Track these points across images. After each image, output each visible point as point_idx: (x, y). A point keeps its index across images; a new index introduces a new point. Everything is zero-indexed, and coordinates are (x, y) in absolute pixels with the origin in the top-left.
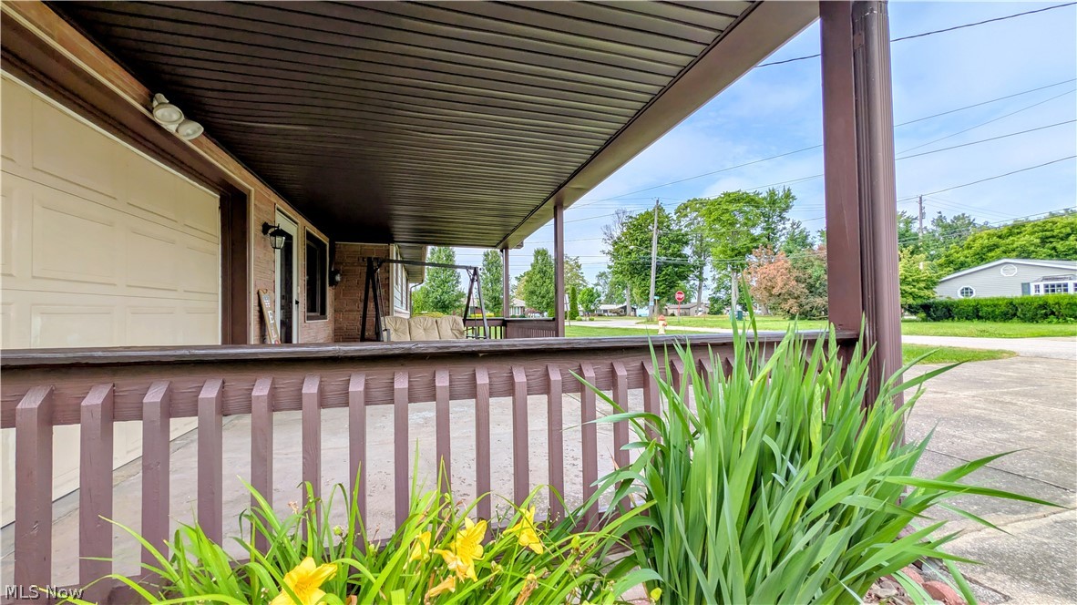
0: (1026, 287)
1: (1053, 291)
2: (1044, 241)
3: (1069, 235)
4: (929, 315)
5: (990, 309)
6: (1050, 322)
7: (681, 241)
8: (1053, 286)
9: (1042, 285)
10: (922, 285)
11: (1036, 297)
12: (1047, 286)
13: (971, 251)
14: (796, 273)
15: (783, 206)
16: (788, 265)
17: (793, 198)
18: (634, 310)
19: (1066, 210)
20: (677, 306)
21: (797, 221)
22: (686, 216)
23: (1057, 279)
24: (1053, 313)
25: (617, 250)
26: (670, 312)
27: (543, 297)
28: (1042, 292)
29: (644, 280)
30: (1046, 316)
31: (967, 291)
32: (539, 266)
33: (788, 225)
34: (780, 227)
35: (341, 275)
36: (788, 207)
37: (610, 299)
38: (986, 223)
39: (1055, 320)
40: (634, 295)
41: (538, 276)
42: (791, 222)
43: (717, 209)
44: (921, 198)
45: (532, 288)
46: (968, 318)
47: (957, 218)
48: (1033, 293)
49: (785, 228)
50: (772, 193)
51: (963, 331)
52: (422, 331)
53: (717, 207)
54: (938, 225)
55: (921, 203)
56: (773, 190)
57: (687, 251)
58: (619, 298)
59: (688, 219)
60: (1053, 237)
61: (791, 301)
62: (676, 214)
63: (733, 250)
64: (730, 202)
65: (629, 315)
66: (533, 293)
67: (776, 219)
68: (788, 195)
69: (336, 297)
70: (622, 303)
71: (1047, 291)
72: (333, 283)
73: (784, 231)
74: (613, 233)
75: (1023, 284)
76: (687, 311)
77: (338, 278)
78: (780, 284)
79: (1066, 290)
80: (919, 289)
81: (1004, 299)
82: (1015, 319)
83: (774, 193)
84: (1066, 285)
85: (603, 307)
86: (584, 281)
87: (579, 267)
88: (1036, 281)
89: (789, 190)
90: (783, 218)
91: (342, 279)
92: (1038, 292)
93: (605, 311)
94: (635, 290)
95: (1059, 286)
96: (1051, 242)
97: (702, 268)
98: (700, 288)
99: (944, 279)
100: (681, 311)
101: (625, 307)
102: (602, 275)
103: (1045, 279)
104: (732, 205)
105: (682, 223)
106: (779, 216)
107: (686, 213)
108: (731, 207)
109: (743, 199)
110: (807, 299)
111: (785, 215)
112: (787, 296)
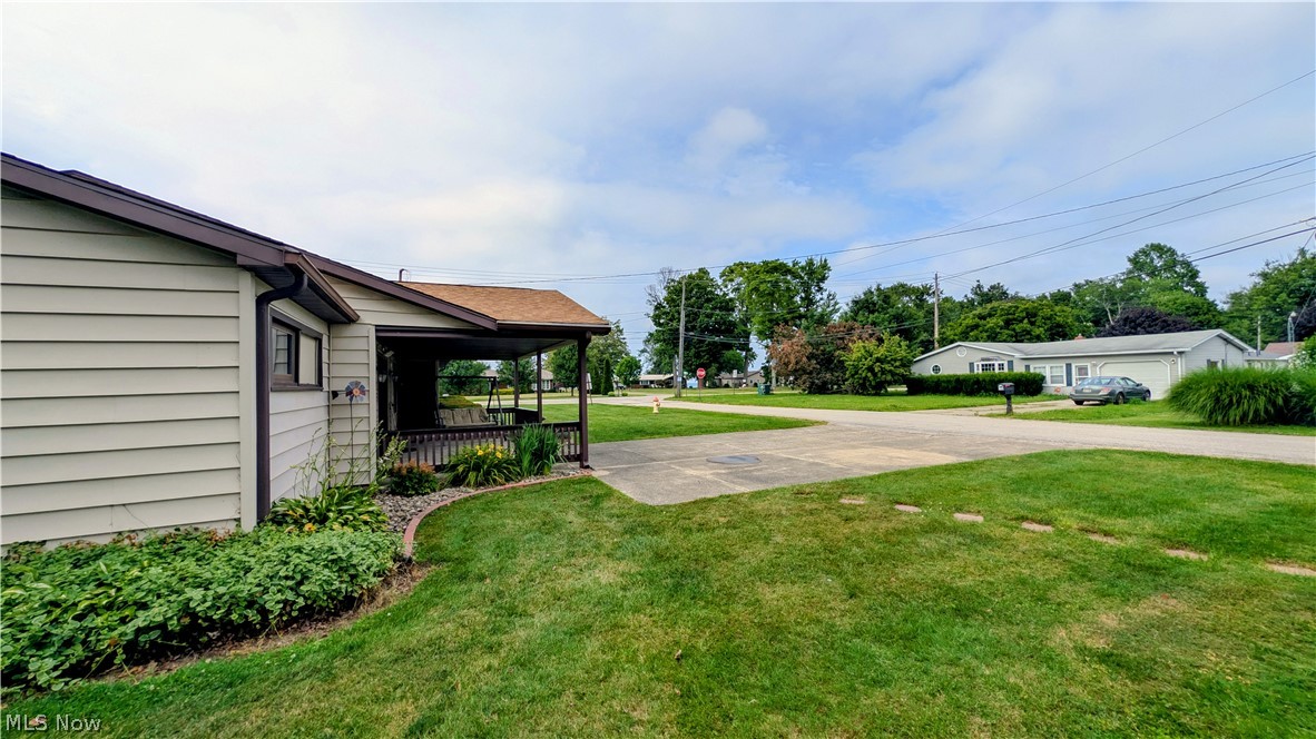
0: (971, 365)
1: (987, 369)
2: (1008, 323)
3: (1024, 318)
4: (909, 389)
5: (946, 385)
6: (982, 396)
7: (727, 306)
8: (987, 365)
9: (981, 364)
11: (978, 374)
12: (983, 366)
14: (810, 350)
15: (820, 276)
16: (803, 342)
17: (829, 269)
19: (1086, 281)
21: (832, 293)
22: (732, 280)
23: (989, 360)
24: (983, 388)
25: (658, 316)
26: (725, 382)
27: (572, 371)
30: (979, 391)
31: (937, 369)
33: (825, 296)
34: (818, 298)
36: (823, 279)
37: (654, 369)
38: (1017, 293)
39: (984, 394)
42: (827, 292)
43: (755, 278)
47: (993, 287)
48: (976, 371)
50: (810, 263)
51: (881, 405)
53: (756, 276)
54: (976, 293)
56: (811, 260)
58: (669, 366)
59: (734, 283)
60: (1014, 319)
61: (804, 377)
62: (721, 277)
67: (814, 289)
68: (824, 266)
70: (670, 372)
71: (983, 370)
73: (821, 301)
74: (657, 296)
75: (970, 363)
79: (994, 370)
81: (957, 375)
82: (962, 394)
83: (812, 263)
84: (994, 365)
85: (649, 377)
87: (621, 331)
88: (978, 361)
89: (826, 261)
90: (820, 289)
92: (979, 371)
93: (652, 382)
95: (991, 366)
97: (747, 337)
99: (922, 357)
101: (671, 378)
102: (649, 340)
103: (983, 360)
104: (768, 275)
105: (729, 287)
106: (817, 286)
107: (731, 277)
108: (768, 278)
109: (780, 269)
110: (818, 374)
111: (823, 285)
112: (801, 372)
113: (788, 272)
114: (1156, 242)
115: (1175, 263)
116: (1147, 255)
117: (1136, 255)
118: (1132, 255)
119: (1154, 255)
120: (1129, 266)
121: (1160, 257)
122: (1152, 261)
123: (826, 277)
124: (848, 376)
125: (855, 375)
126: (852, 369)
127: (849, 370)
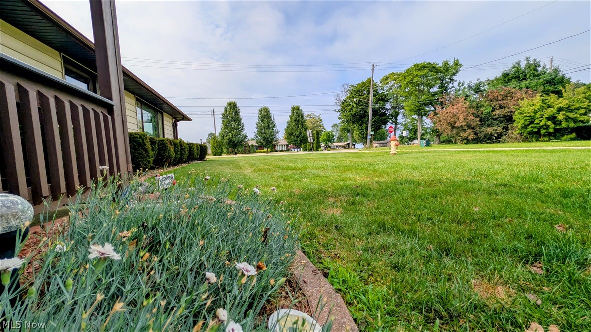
7: (384, 99)
10: (583, 111)
14: (472, 111)
15: (454, 71)
16: (467, 106)
17: (461, 66)
18: (354, 145)
20: (379, 142)
21: (462, 82)
22: (388, 84)
25: (344, 108)
27: (298, 137)
29: (361, 125)
32: (295, 117)
33: (456, 84)
34: (451, 86)
37: (340, 140)
40: (355, 136)
41: (294, 124)
42: (458, 82)
43: (409, 76)
44: (552, 59)
45: (291, 131)
49: (453, 87)
50: (446, 64)
53: (410, 74)
55: (552, 63)
56: (447, 61)
57: (388, 106)
58: (345, 139)
59: (389, 86)
61: (469, 131)
62: (381, 83)
63: (419, 102)
64: (419, 70)
65: (352, 148)
66: (291, 134)
67: (448, 80)
68: (457, 64)
70: (347, 142)
73: (453, 89)
74: (341, 99)
76: (385, 145)
78: (461, 119)
80: (581, 115)
83: (447, 63)
85: (336, 144)
86: (324, 129)
87: (321, 121)
89: (458, 60)
90: (452, 80)
93: (337, 147)
94: (355, 133)
97: (397, 117)
98: (396, 129)
100: (382, 145)
101: (349, 144)
102: (335, 126)
104: (420, 72)
105: (385, 89)
106: (450, 79)
107: (387, 81)
108: (420, 74)
109: (428, 68)
110: (480, 129)
111: (455, 78)
112: (466, 128)
113: (433, 69)
123: (457, 72)
124: (520, 127)
125: (529, 125)
126: (526, 120)
127: (523, 122)
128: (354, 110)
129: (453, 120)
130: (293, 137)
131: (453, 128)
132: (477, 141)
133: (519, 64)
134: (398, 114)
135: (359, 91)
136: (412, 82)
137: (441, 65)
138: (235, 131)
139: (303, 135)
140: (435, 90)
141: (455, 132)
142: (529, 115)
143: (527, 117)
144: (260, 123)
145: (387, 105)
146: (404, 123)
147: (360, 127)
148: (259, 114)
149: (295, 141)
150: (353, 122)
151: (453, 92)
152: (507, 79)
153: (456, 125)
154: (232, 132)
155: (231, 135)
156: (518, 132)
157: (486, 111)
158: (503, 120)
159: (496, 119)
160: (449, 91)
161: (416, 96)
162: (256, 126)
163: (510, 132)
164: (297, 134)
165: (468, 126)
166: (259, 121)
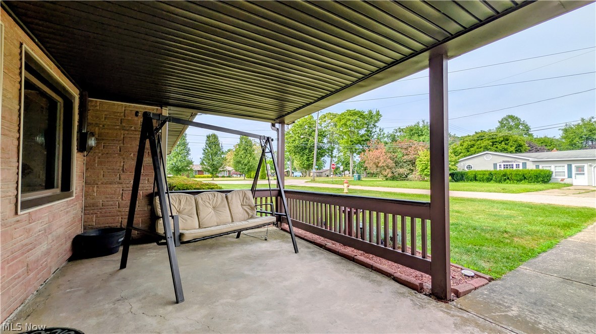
1: (507, 168)
2: (493, 143)
4: (453, 178)
5: (482, 176)
6: (507, 183)
7: (323, 135)
8: (507, 165)
9: (502, 164)
10: (453, 163)
11: (500, 170)
12: (504, 165)
13: (464, 147)
14: (389, 155)
15: (376, 119)
16: (385, 151)
17: (381, 116)
18: (293, 173)
21: (382, 128)
22: (325, 121)
23: (509, 162)
24: (508, 178)
27: (246, 165)
28: (502, 169)
29: (302, 156)
30: (505, 180)
31: (469, 167)
32: (243, 145)
33: (378, 130)
34: (374, 130)
35: (97, 139)
39: (509, 182)
40: (295, 165)
41: (243, 152)
42: (379, 128)
43: (344, 119)
45: (239, 159)
46: (471, 180)
48: (498, 169)
49: (376, 131)
50: (370, 112)
52: (211, 210)
53: (344, 117)
56: (371, 110)
58: (285, 166)
59: (326, 123)
60: (496, 142)
61: (388, 170)
63: (351, 141)
64: (351, 115)
65: (291, 176)
66: (239, 162)
67: (372, 126)
68: (378, 114)
69: (89, 166)
71: (504, 168)
72: (82, 147)
73: (376, 133)
75: (494, 164)
76: (321, 174)
77: (92, 142)
78: (382, 161)
79: (512, 167)
80: (452, 165)
81: (488, 171)
82: (492, 181)
84: (512, 165)
88: (500, 163)
89: (379, 111)
90: (375, 126)
91: (98, 144)
92: (500, 169)
95: (510, 165)
96: (496, 144)
97: (332, 151)
99: (460, 160)
100: (318, 174)
101: (289, 171)
103: (504, 162)
104: (351, 117)
105: (323, 125)
106: (374, 125)
107: (325, 119)
108: (351, 118)
109: (357, 114)
110: (395, 169)
111: (377, 124)
112: (386, 168)
113: (361, 115)
114: (510, 115)
115: (520, 123)
116: (507, 120)
117: (502, 120)
118: (500, 120)
119: (510, 120)
120: (499, 124)
121: (513, 121)
122: (509, 123)
123: (378, 120)
124: (419, 170)
125: (425, 169)
126: (423, 166)
127: (421, 167)
128: (297, 142)
129: (377, 161)
130: (240, 165)
131: (377, 166)
132: (393, 178)
133: (418, 123)
134: (333, 148)
135: (301, 125)
136: (345, 124)
137: (367, 113)
138: (180, 156)
139: (251, 164)
140: (362, 132)
141: (379, 170)
142: (424, 162)
143: (423, 163)
144: (207, 149)
145: (324, 140)
146: (337, 156)
147: (301, 158)
148: (207, 140)
149: (242, 169)
150: (294, 152)
151: (375, 136)
152: (411, 133)
153: (379, 165)
154: (177, 157)
155: (175, 159)
156: (419, 174)
157: (399, 156)
158: (409, 163)
159: (404, 162)
160: (373, 134)
161: (349, 136)
162: (203, 152)
163: (414, 173)
164: (245, 162)
165: (387, 167)
166: (206, 147)
